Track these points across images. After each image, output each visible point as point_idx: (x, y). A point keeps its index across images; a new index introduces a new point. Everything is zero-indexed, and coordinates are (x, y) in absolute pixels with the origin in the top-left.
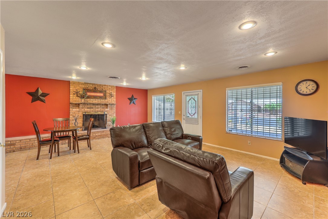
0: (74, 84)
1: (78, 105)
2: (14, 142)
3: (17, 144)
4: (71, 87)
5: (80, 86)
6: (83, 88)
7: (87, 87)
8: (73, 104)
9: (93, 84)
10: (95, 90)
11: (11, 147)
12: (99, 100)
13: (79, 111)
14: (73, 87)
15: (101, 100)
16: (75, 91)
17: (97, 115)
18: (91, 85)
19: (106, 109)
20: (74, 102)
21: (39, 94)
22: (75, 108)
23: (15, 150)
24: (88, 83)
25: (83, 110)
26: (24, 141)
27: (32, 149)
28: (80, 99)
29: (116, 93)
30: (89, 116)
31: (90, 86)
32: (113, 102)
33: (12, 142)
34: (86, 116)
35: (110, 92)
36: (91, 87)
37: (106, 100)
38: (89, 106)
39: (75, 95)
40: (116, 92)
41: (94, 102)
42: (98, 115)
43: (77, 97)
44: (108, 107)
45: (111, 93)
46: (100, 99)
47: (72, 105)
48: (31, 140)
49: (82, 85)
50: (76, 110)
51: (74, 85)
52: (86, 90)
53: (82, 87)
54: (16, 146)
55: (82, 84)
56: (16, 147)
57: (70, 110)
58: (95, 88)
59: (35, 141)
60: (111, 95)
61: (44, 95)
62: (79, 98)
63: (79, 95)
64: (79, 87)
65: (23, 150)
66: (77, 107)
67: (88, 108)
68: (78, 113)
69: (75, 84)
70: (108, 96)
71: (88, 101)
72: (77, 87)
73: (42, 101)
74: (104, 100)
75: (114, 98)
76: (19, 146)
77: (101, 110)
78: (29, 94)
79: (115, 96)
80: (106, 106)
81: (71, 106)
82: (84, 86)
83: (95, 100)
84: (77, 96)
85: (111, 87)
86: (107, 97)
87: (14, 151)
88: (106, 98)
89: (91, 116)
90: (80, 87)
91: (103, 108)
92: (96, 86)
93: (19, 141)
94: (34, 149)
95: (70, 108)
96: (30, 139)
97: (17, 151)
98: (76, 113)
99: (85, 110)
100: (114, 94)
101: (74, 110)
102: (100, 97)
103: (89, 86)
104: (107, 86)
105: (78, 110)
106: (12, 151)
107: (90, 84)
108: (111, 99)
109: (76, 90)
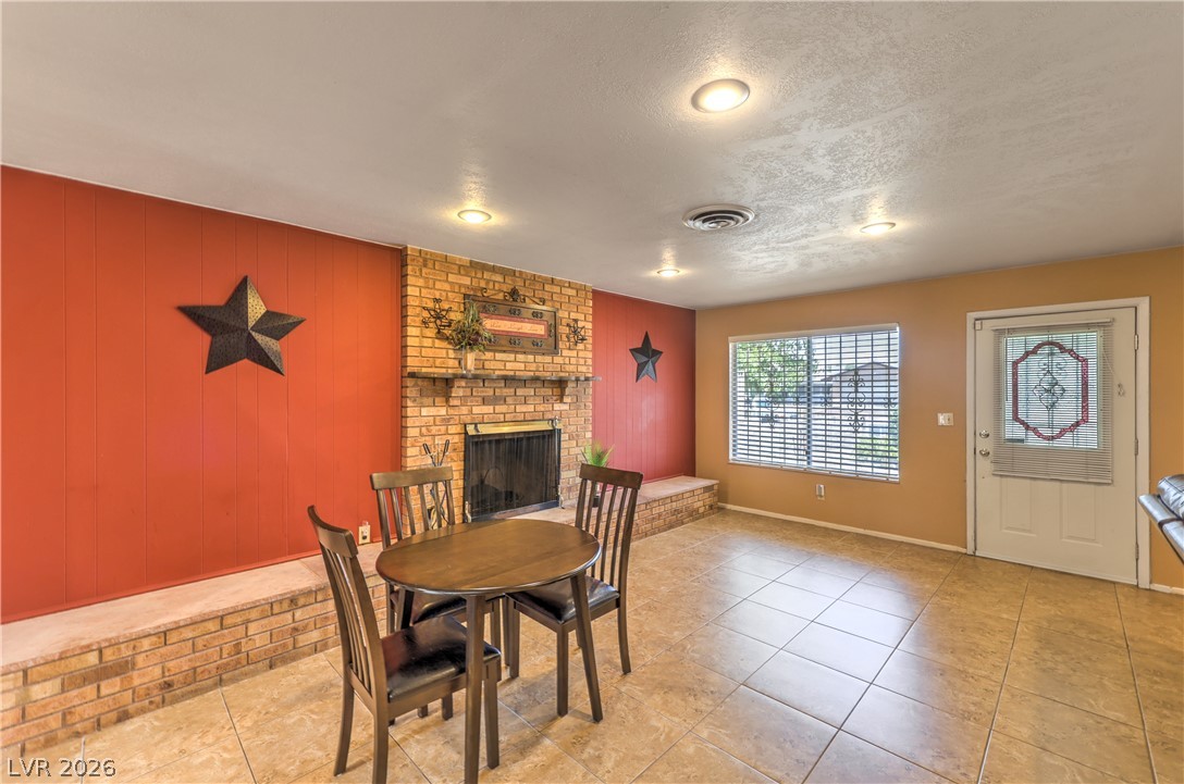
0: (425, 266)
1: (441, 386)
2: (126, 652)
3: (140, 660)
4: (410, 280)
5: (451, 278)
6: (463, 290)
7: (483, 284)
8: (420, 382)
9: (504, 272)
10: (512, 304)
11: (108, 687)
12: (531, 357)
13: (446, 421)
14: (421, 282)
15: (539, 358)
16: (430, 305)
17: (522, 439)
18: (499, 278)
19: (557, 407)
20: (424, 370)
21: (251, 323)
22: (431, 400)
23: (131, 708)
24: (484, 267)
25: (464, 410)
26: (188, 633)
27: (234, 680)
28: (452, 354)
29: (593, 322)
30: (490, 442)
31: (494, 282)
32: (583, 369)
33: (109, 655)
34: (477, 443)
35: (573, 316)
36: (497, 288)
37: (558, 360)
38: (490, 392)
39: (431, 332)
40: (594, 315)
41: (509, 366)
42: (529, 439)
43: (438, 343)
44: (567, 391)
45: (576, 321)
46: (534, 354)
47: (416, 385)
48: (229, 621)
49: (459, 273)
50: (433, 411)
51: (424, 270)
52: (479, 302)
53: (460, 286)
54: (135, 673)
55: (460, 266)
56: (136, 682)
57: (410, 412)
58: (514, 293)
59: (249, 621)
60: (575, 332)
61: (276, 324)
62: (445, 344)
63: (447, 332)
64: (447, 287)
65: (184, 697)
66: (436, 394)
67: (485, 401)
68: (443, 428)
69: (430, 264)
70: (564, 336)
71: (487, 365)
72: (438, 285)
73: (264, 359)
74: (548, 359)
75: (585, 350)
76: (157, 671)
77: (538, 409)
78: (194, 314)
79: (590, 340)
80: (557, 391)
81: (411, 392)
82: (467, 281)
83: (512, 356)
84: (440, 335)
85: (573, 292)
86: (561, 345)
87: (123, 717)
88: (555, 350)
89: (498, 442)
90: (452, 283)
91: (545, 399)
92: (519, 283)
93: (154, 639)
94: (246, 675)
95: (409, 403)
96: (222, 617)
97: (143, 711)
98: (434, 430)
99: (476, 410)
100: (587, 325)
101: (425, 411)
102: (536, 346)
103: (488, 282)
104: (561, 285)
105: (443, 411)
106: (113, 716)
107: (494, 269)
108: (574, 353)
109: (437, 301)
